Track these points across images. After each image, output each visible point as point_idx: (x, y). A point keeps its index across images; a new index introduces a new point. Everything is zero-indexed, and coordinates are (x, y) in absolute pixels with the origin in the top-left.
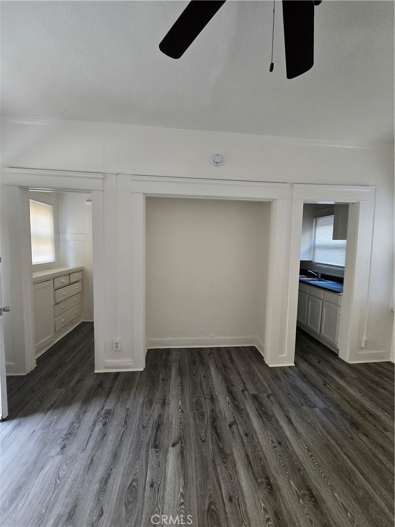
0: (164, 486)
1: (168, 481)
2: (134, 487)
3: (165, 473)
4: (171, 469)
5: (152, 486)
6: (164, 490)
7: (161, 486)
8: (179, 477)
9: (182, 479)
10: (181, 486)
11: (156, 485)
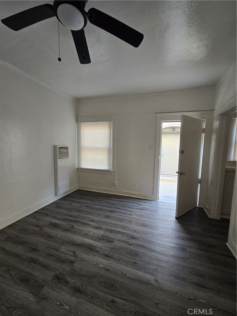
0: (133, 268)
1: (135, 270)
2: (137, 256)
3: (139, 270)
4: (140, 274)
5: (135, 263)
6: (131, 268)
7: (133, 267)
8: (135, 276)
9: (134, 278)
10: (130, 276)
11: (134, 264)
